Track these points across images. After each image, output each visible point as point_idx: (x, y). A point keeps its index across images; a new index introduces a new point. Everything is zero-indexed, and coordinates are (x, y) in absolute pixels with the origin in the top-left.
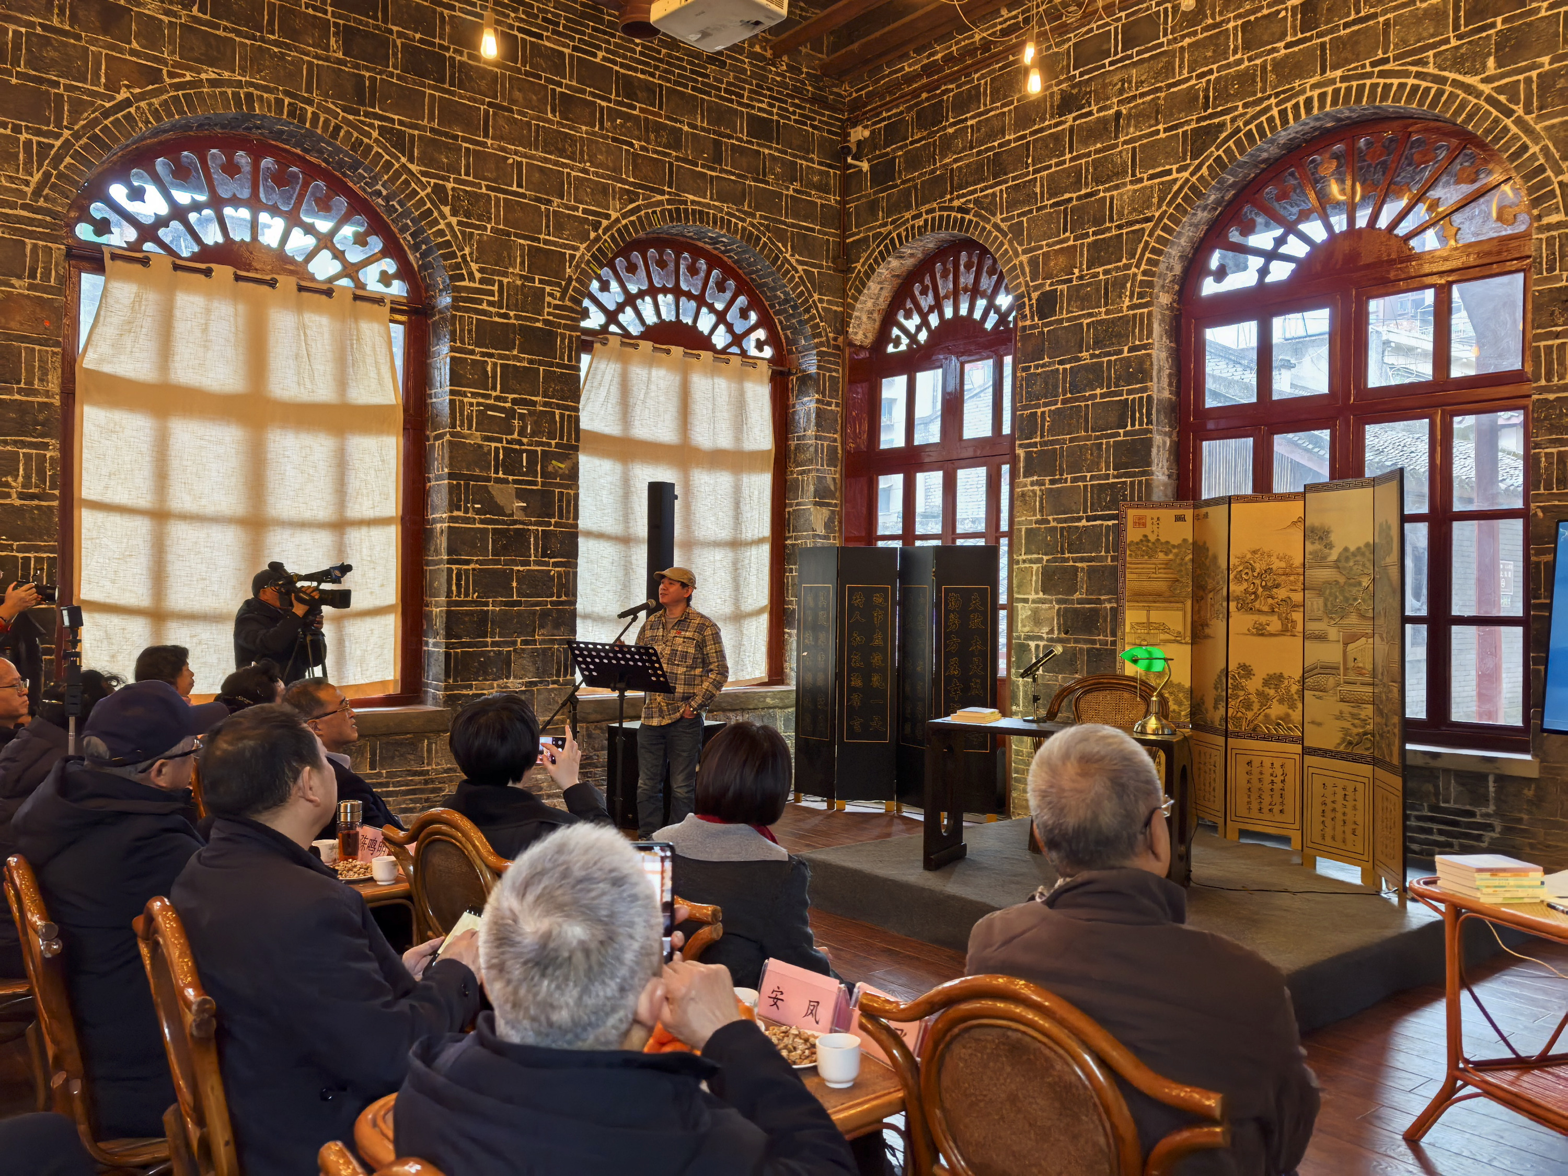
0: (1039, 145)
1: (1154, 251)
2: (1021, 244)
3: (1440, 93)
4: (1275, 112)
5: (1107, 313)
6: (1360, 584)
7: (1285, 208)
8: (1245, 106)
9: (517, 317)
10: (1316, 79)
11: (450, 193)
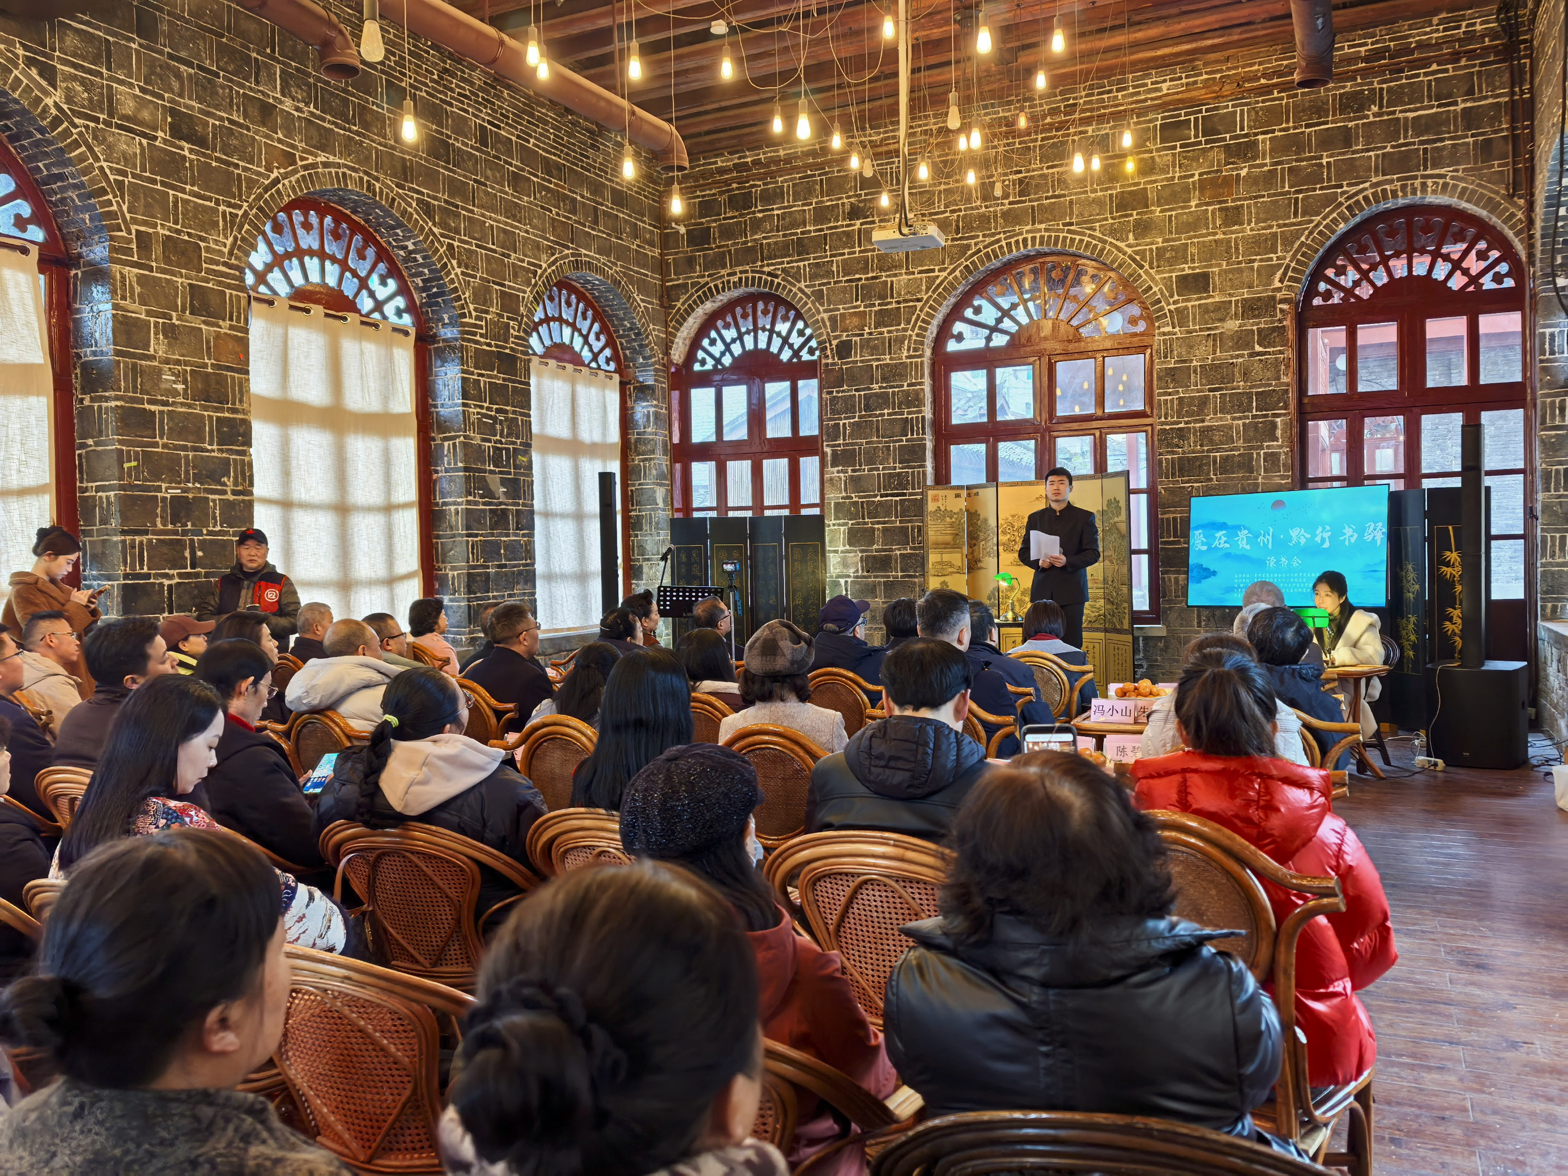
0: (835, 237)
1: (924, 321)
2: (822, 305)
3: (1103, 249)
4: (1004, 243)
5: (891, 359)
8: (984, 236)
10: (1029, 227)
11: (456, 250)
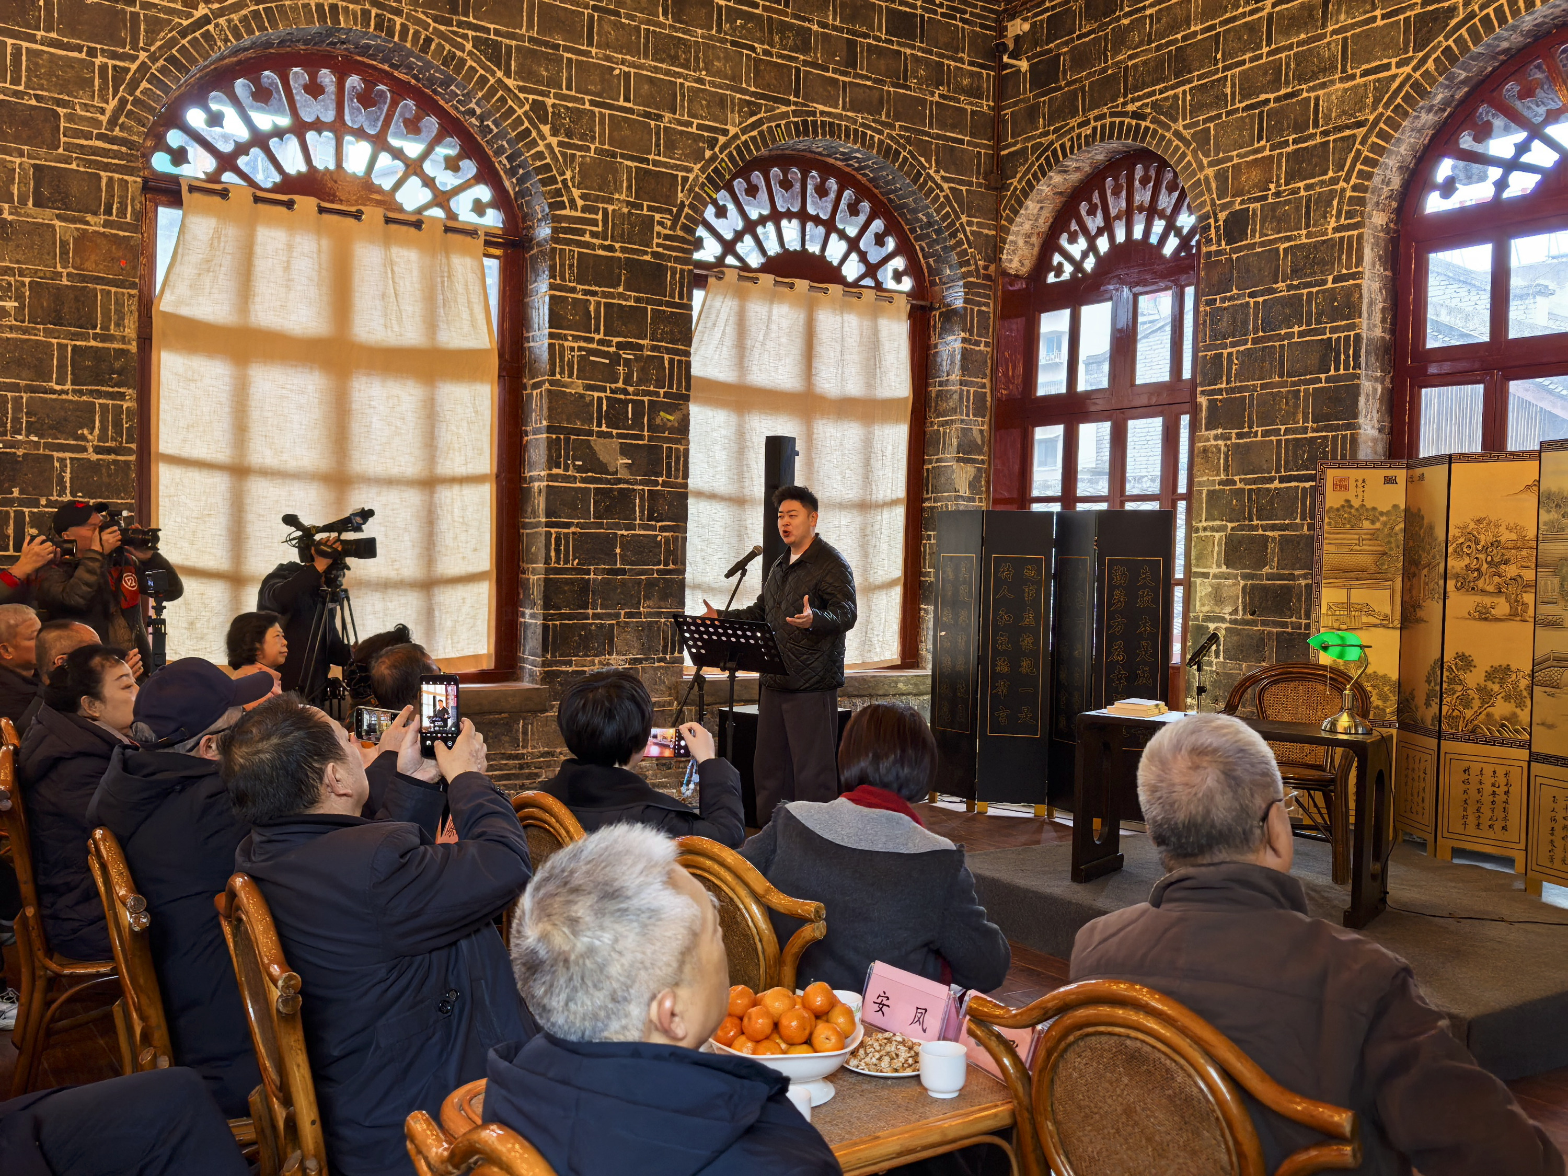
1: (1367, 161)
2: (1207, 155)
7: (1529, 108)
9: (623, 250)
11: (550, 110)
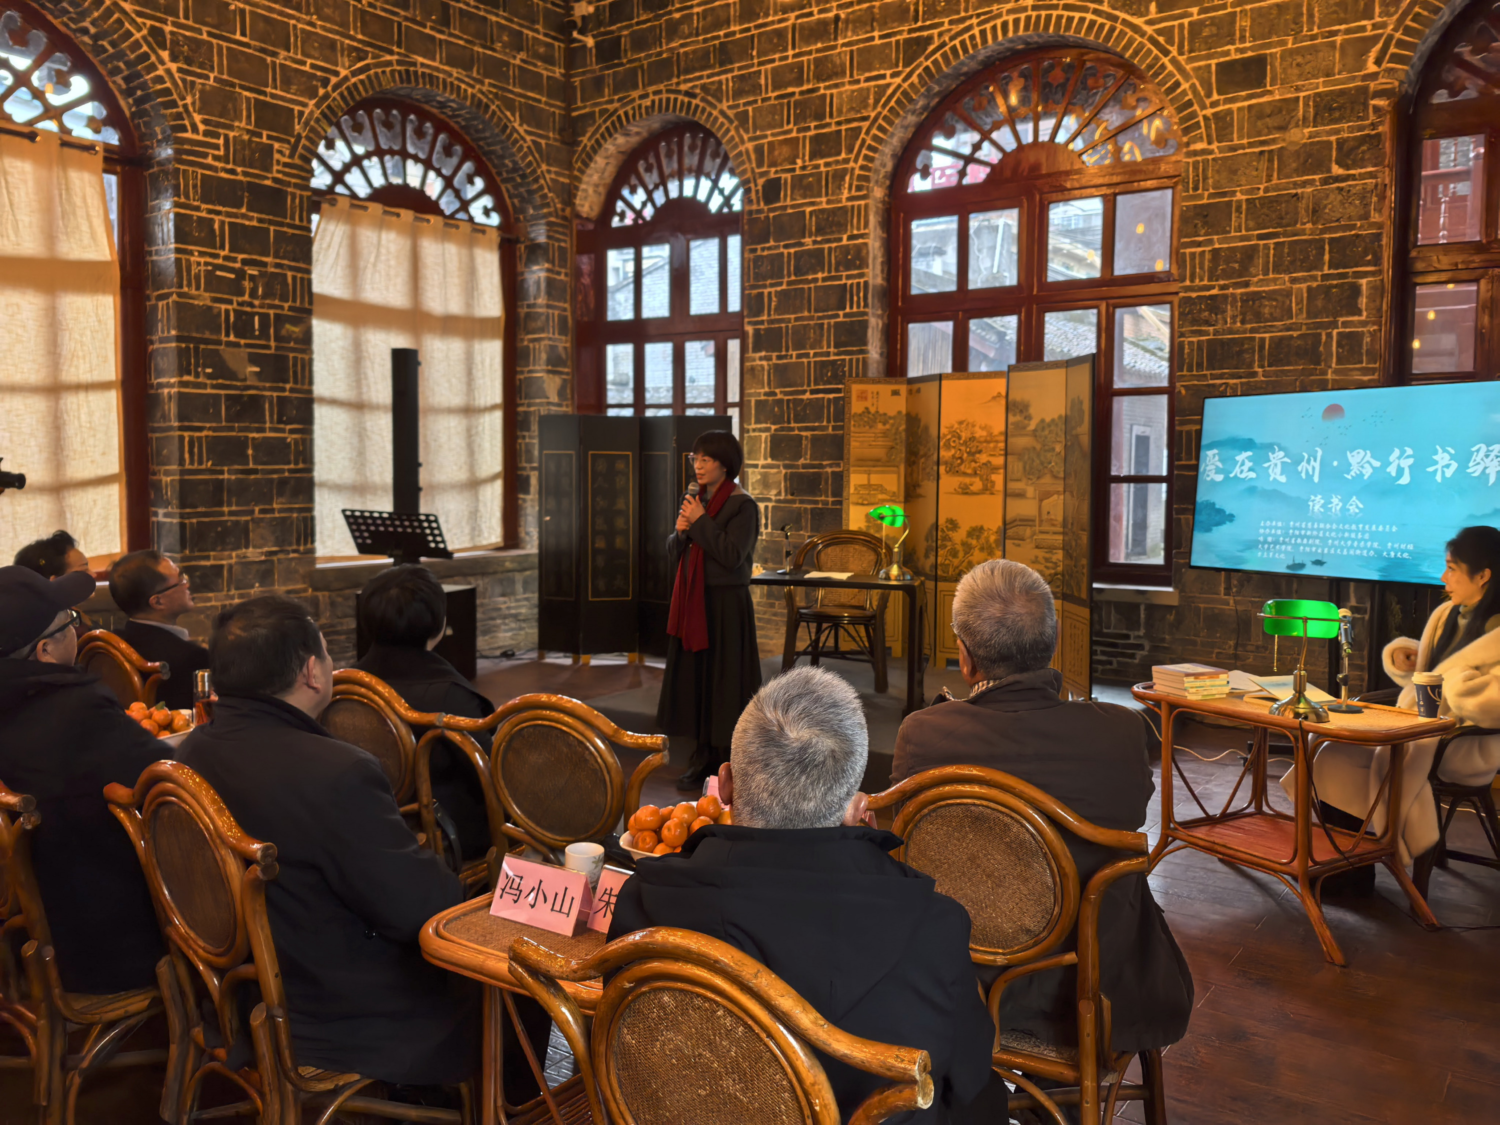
0: (763, 39)
1: (870, 148)
2: (747, 131)
3: (1112, 29)
4: (976, 31)
5: (828, 202)
6: (1053, 449)
7: (981, 117)
8: (951, 23)
9: (245, 174)
11: (168, 37)
